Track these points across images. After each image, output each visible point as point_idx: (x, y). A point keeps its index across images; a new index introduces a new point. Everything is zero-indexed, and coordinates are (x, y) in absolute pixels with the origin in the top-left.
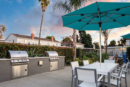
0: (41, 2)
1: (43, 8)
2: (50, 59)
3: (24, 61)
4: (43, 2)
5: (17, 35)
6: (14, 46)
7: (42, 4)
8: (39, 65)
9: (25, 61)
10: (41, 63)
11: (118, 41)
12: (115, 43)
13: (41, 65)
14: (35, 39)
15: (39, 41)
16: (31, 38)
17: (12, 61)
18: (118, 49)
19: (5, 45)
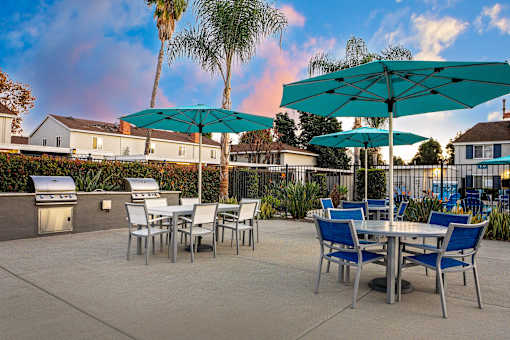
0: (154, 6)
1: (163, 27)
2: (134, 197)
3: (64, 199)
4: (162, 8)
5: (70, 122)
6: (46, 164)
7: (159, 13)
8: (102, 209)
9: (68, 199)
10: (107, 204)
11: (448, 142)
12: (438, 152)
13: (107, 210)
14: (132, 134)
15: (148, 140)
16: (118, 132)
17: (38, 198)
18: (417, 173)
19: (25, 162)
